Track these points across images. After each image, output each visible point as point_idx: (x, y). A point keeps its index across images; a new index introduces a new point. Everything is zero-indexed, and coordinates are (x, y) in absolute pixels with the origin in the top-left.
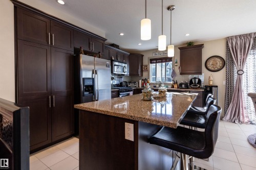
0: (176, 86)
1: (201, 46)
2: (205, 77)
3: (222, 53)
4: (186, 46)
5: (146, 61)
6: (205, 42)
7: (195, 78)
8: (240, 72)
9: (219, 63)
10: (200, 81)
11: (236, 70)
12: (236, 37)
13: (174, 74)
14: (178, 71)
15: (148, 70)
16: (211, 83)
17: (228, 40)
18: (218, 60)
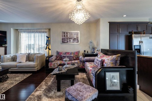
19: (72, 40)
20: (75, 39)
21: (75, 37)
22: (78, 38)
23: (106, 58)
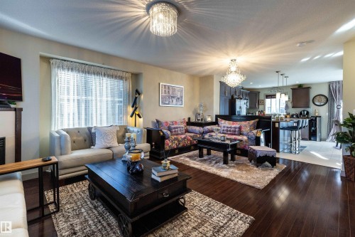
0: (288, 116)
1: (309, 88)
2: (313, 110)
3: (326, 93)
4: (296, 87)
5: (262, 97)
6: (312, 84)
7: (304, 111)
8: (339, 107)
9: (324, 100)
10: (308, 113)
11: (336, 106)
12: (336, 82)
13: (287, 107)
14: (290, 105)
15: (264, 104)
16: (317, 115)
17: (330, 84)
18: (323, 98)
19: (174, 101)
20: (178, 99)
21: (179, 96)
22: (182, 97)
23: (243, 123)
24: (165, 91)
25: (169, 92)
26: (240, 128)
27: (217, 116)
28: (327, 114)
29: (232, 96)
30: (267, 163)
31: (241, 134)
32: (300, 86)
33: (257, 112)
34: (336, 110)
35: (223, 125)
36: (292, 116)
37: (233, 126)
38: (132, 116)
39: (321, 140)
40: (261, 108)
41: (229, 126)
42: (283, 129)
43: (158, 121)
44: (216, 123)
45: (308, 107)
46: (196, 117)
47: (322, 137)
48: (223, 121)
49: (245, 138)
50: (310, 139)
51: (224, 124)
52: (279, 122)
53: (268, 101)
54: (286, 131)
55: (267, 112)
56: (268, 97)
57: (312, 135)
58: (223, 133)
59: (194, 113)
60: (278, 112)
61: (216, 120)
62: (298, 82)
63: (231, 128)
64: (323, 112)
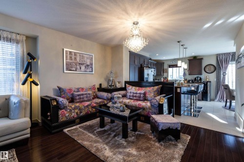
0: (186, 82)
1: (202, 59)
2: (204, 76)
3: (214, 63)
4: (192, 58)
5: (166, 66)
6: (204, 56)
7: (198, 77)
8: (224, 74)
9: (212, 68)
10: (201, 79)
11: (222, 73)
12: (222, 54)
13: (185, 74)
14: (187, 73)
15: (167, 72)
16: (207, 80)
17: (218, 56)
18: (212, 67)
20: (88, 66)
21: (88, 63)
22: (91, 64)
23: (148, 89)
24: (71, 57)
25: (75, 58)
26: (145, 94)
27: (126, 82)
28: (215, 80)
29: (141, 65)
30: (170, 137)
31: (145, 99)
32: (195, 58)
33: (162, 79)
34: (222, 76)
35: (129, 91)
36: (189, 82)
37: (139, 92)
38: (24, 84)
39: (211, 100)
40: (165, 75)
41: (135, 92)
42: (184, 93)
43: (60, 89)
44: (124, 89)
45: (201, 74)
46: (108, 83)
47: (212, 98)
48: (130, 87)
49: (149, 104)
50: (203, 100)
51: (132, 90)
52: (180, 88)
53: (170, 70)
54: (186, 95)
55: (170, 78)
56: (170, 66)
57: (204, 96)
58: (130, 99)
59: (105, 79)
60: (178, 79)
61: (125, 85)
62: (193, 54)
63: (136, 93)
64: (212, 78)
